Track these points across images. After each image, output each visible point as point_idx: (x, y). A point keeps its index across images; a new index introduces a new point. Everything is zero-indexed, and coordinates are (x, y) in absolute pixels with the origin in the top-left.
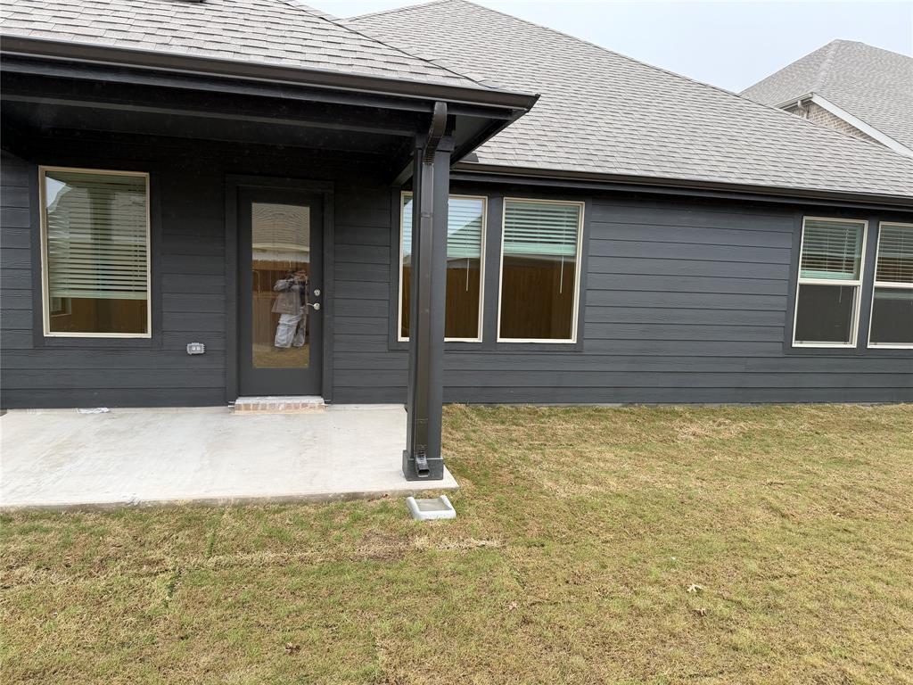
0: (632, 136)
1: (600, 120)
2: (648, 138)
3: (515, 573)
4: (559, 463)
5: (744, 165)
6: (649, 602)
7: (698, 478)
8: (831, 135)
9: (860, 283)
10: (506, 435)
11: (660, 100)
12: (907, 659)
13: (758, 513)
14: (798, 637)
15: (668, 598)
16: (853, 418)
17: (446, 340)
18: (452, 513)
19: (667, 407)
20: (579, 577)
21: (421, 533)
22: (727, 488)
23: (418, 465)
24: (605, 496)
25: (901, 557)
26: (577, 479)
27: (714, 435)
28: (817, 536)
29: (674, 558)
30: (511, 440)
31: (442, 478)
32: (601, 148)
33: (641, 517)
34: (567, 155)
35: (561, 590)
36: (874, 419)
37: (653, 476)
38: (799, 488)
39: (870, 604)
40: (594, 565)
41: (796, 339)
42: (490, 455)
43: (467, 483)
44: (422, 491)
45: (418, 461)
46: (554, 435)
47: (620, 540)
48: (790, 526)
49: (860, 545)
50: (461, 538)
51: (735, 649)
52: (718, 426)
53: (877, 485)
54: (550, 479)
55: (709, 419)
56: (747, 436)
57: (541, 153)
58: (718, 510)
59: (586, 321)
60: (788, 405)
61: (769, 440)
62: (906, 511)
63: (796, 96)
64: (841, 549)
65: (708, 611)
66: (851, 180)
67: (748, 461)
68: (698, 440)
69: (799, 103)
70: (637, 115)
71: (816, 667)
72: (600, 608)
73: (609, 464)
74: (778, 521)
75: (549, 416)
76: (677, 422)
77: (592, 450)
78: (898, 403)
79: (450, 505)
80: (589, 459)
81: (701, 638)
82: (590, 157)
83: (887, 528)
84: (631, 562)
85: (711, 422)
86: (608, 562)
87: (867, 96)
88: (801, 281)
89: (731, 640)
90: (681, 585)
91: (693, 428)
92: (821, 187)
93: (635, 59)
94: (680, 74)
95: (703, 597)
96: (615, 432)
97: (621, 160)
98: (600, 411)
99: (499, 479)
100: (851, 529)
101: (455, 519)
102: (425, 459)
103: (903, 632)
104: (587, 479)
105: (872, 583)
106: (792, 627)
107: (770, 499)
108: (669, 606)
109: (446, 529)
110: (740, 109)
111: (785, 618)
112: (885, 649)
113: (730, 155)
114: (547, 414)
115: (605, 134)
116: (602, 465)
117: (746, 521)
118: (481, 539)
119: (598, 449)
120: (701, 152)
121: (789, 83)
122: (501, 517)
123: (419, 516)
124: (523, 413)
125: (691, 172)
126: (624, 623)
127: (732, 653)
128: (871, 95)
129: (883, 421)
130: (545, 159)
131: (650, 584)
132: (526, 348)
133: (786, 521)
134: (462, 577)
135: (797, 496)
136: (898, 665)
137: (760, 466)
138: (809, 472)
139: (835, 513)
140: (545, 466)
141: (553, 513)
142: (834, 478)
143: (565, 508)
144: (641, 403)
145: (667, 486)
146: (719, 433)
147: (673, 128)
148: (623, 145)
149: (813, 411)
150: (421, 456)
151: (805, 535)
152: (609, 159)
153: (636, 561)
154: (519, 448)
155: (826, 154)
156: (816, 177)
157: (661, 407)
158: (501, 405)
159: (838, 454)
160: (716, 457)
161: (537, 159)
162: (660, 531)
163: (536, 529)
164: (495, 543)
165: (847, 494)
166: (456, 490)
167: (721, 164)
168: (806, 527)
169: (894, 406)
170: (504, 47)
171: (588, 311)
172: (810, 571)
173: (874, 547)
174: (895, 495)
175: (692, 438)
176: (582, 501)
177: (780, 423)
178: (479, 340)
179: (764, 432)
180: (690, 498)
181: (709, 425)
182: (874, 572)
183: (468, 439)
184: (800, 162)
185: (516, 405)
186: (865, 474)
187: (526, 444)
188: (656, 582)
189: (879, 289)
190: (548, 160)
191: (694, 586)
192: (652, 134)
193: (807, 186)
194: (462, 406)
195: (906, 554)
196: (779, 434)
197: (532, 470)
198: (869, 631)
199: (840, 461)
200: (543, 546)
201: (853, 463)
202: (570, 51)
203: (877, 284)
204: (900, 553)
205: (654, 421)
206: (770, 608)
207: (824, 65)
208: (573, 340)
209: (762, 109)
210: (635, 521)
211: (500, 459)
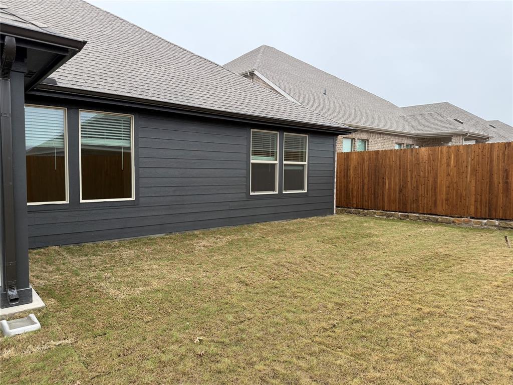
0: (160, 80)
1: (141, 69)
2: (170, 81)
3: (82, 359)
4: (122, 276)
5: (221, 101)
6: (172, 356)
7: (204, 271)
8: (261, 89)
9: (277, 162)
10: (87, 263)
11: (176, 62)
12: (303, 353)
13: (234, 285)
14: (252, 355)
15: (182, 350)
16: (279, 228)
17: (29, 204)
18: (38, 326)
19: (191, 233)
20: (128, 350)
21: (8, 346)
22: (219, 274)
23: (9, 296)
24: (150, 293)
25: (299, 297)
26: (133, 285)
27: (214, 245)
28: (262, 293)
29: (188, 323)
30: (91, 266)
31: (31, 302)
32: (141, 84)
33: (170, 302)
34: (120, 86)
35: (114, 363)
36: (287, 227)
37: (180, 274)
38: (254, 268)
39: (286, 326)
40: (137, 340)
41: (252, 191)
42: (73, 279)
43: (52, 302)
44: (14, 314)
45: (10, 293)
46: (122, 258)
47: (157, 319)
48: (250, 290)
49: (282, 294)
50: (43, 342)
51: (220, 372)
52: (217, 240)
53: (289, 261)
54: (114, 288)
55: (212, 237)
56: (231, 243)
57: (103, 84)
58: (214, 288)
59: (140, 186)
60: (250, 225)
61: (241, 244)
62: (301, 272)
63: (247, 70)
64: (273, 298)
65: (205, 352)
66: (270, 112)
67: (231, 257)
68: (206, 249)
69: (249, 73)
70: (163, 68)
71: (261, 371)
72: (139, 368)
73: (154, 272)
74: (244, 288)
75: (119, 247)
76: (196, 240)
77: (144, 265)
78: (297, 218)
79: (36, 320)
80: (142, 271)
81: (200, 371)
82: (135, 89)
83: (293, 282)
84: (162, 332)
85: (213, 238)
86: (147, 335)
87: (277, 73)
88: (252, 161)
89: (217, 368)
90: (191, 340)
91: (204, 243)
92: (258, 114)
93: (163, 38)
94: (187, 49)
95: (203, 344)
96: (160, 251)
97: (154, 92)
98: (152, 240)
99: (78, 295)
100: (278, 286)
101: (39, 330)
102: (16, 291)
103: (301, 338)
104: (139, 284)
105: (287, 314)
106: (250, 350)
107: (240, 276)
108: (183, 355)
109: (32, 338)
110: (218, 72)
111: (246, 345)
112: (293, 350)
113: (214, 95)
114: (117, 245)
115: (144, 76)
116: (150, 273)
117: (228, 292)
118: (60, 340)
119: (149, 263)
120: (199, 92)
121: (244, 63)
122: (75, 321)
123: (9, 334)
124: (102, 247)
125: (194, 102)
126: (154, 374)
127: (217, 375)
128: (279, 73)
129: (291, 228)
130: (105, 87)
131: (173, 344)
132: (101, 206)
133: (248, 287)
134: (40, 372)
135: (253, 273)
136: (299, 358)
137: (237, 259)
138: (259, 258)
139: (270, 279)
140: (113, 280)
141: (114, 310)
142: (270, 260)
143: (123, 305)
144: (176, 232)
145: (187, 279)
146: (216, 243)
147: (183, 77)
148: (154, 84)
149: (262, 227)
150: (12, 289)
151: (257, 293)
152: (146, 91)
153: (165, 331)
154: (96, 271)
155: (260, 98)
156: (255, 109)
157: (187, 233)
158: (86, 244)
159: (272, 247)
160: (215, 257)
161: (100, 87)
162: (181, 308)
163: (101, 324)
164: (69, 341)
165: (276, 267)
166: (42, 308)
167: (209, 99)
168: (257, 289)
169: (295, 220)
170: (79, 19)
171: (141, 181)
172: (259, 315)
173: (288, 294)
174: (297, 264)
175: (203, 248)
176: (134, 299)
177: (246, 234)
178: (67, 202)
179: (239, 240)
180: (199, 284)
181: (212, 240)
182: (288, 308)
183: (58, 270)
184: (247, 101)
185: (96, 242)
186: (284, 256)
187: (101, 267)
188: (177, 341)
189: (285, 165)
190: (108, 88)
191: (198, 338)
192: (172, 80)
193: (251, 113)
194: (57, 248)
195: (302, 295)
196: (246, 240)
197: (102, 285)
198: (286, 341)
199: (273, 251)
200: (105, 334)
201: (279, 250)
202: (123, 28)
203: (285, 162)
204: (299, 295)
205: (183, 241)
206: (239, 341)
207: (259, 56)
208: (133, 198)
209: (229, 73)
210: (166, 305)
211: (81, 280)
